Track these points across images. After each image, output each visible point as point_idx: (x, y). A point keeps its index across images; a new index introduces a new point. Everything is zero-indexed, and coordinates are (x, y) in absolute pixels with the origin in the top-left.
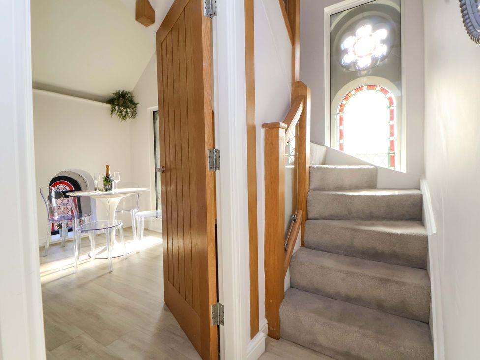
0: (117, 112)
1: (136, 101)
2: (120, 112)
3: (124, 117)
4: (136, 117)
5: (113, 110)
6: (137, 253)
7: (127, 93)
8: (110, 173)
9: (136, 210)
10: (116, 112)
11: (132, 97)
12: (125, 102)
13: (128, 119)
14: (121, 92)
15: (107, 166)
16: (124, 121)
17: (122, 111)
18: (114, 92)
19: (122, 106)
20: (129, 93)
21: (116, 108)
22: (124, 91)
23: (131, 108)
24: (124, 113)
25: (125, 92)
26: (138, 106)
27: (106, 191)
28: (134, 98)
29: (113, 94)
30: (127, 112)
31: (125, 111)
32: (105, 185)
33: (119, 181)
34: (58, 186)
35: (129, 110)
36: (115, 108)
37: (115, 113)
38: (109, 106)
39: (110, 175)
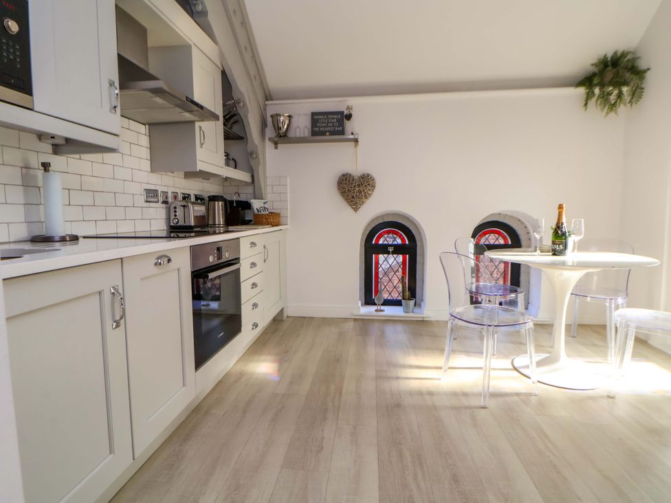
0: (597, 100)
1: (642, 65)
2: (604, 97)
3: (613, 107)
4: (641, 100)
5: (589, 96)
6: (609, 397)
7: (624, 55)
8: (564, 220)
9: (620, 300)
10: (594, 99)
11: (635, 59)
12: (617, 75)
13: (622, 109)
14: (609, 56)
15: (561, 207)
16: (612, 114)
17: (610, 94)
18: (595, 61)
19: (611, 83)
20: (628, 53)
21: (597, 91)
22: (615, 53)
23: (632, 84)
24: (613, 98)
25: (619, 54)
26: (648, 74)
27: (554, 254)
28: (638, 60)
29: (593, 65)
30: (620, 95)
31: (616, 92)
32: (554, 243)
33: (582, 236)
34: (487, 236)
35: (625, 89)
36: (593, 92)
37: (592, 102)
38: (582, 91)
39: (565, 225)
